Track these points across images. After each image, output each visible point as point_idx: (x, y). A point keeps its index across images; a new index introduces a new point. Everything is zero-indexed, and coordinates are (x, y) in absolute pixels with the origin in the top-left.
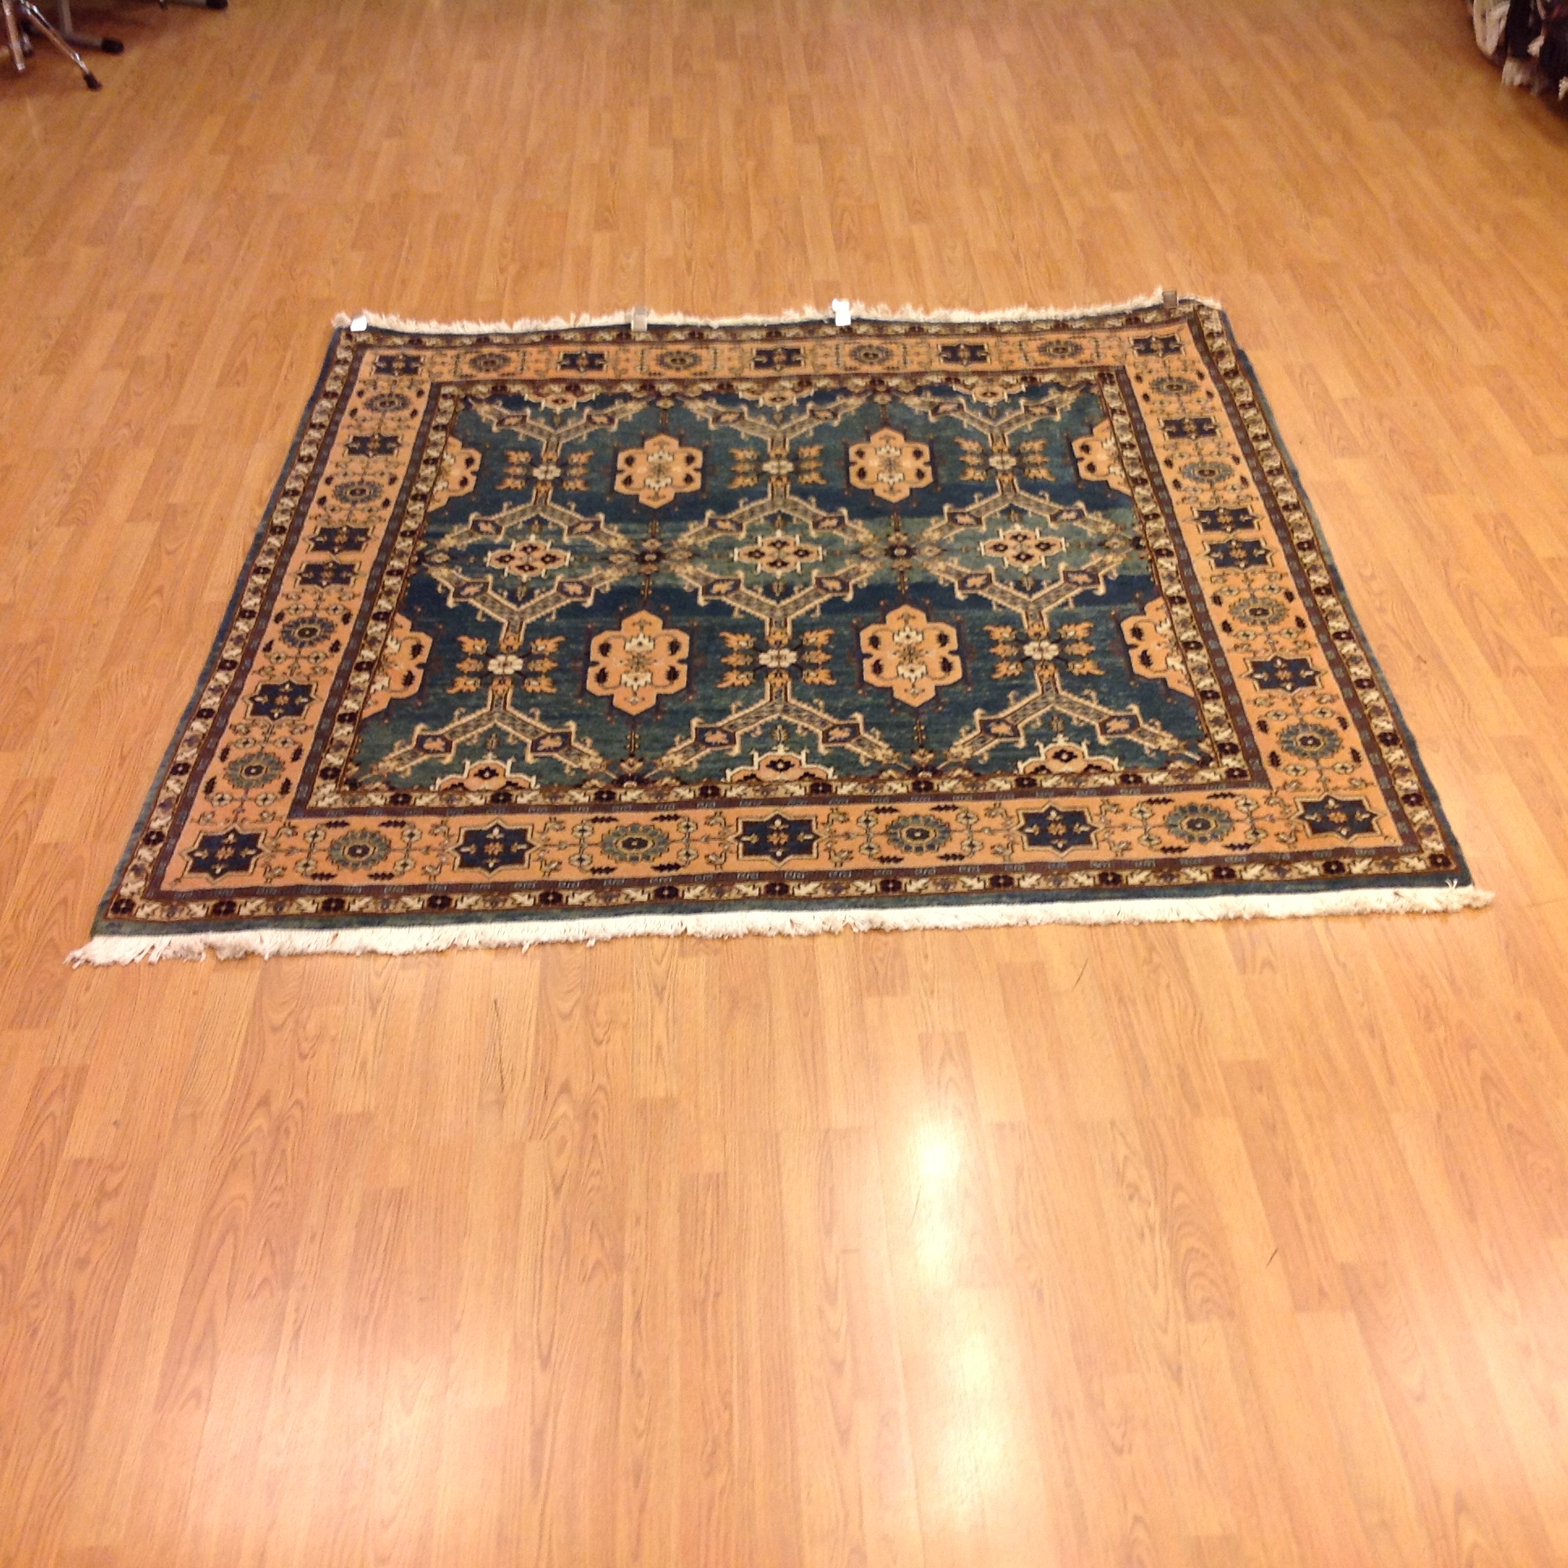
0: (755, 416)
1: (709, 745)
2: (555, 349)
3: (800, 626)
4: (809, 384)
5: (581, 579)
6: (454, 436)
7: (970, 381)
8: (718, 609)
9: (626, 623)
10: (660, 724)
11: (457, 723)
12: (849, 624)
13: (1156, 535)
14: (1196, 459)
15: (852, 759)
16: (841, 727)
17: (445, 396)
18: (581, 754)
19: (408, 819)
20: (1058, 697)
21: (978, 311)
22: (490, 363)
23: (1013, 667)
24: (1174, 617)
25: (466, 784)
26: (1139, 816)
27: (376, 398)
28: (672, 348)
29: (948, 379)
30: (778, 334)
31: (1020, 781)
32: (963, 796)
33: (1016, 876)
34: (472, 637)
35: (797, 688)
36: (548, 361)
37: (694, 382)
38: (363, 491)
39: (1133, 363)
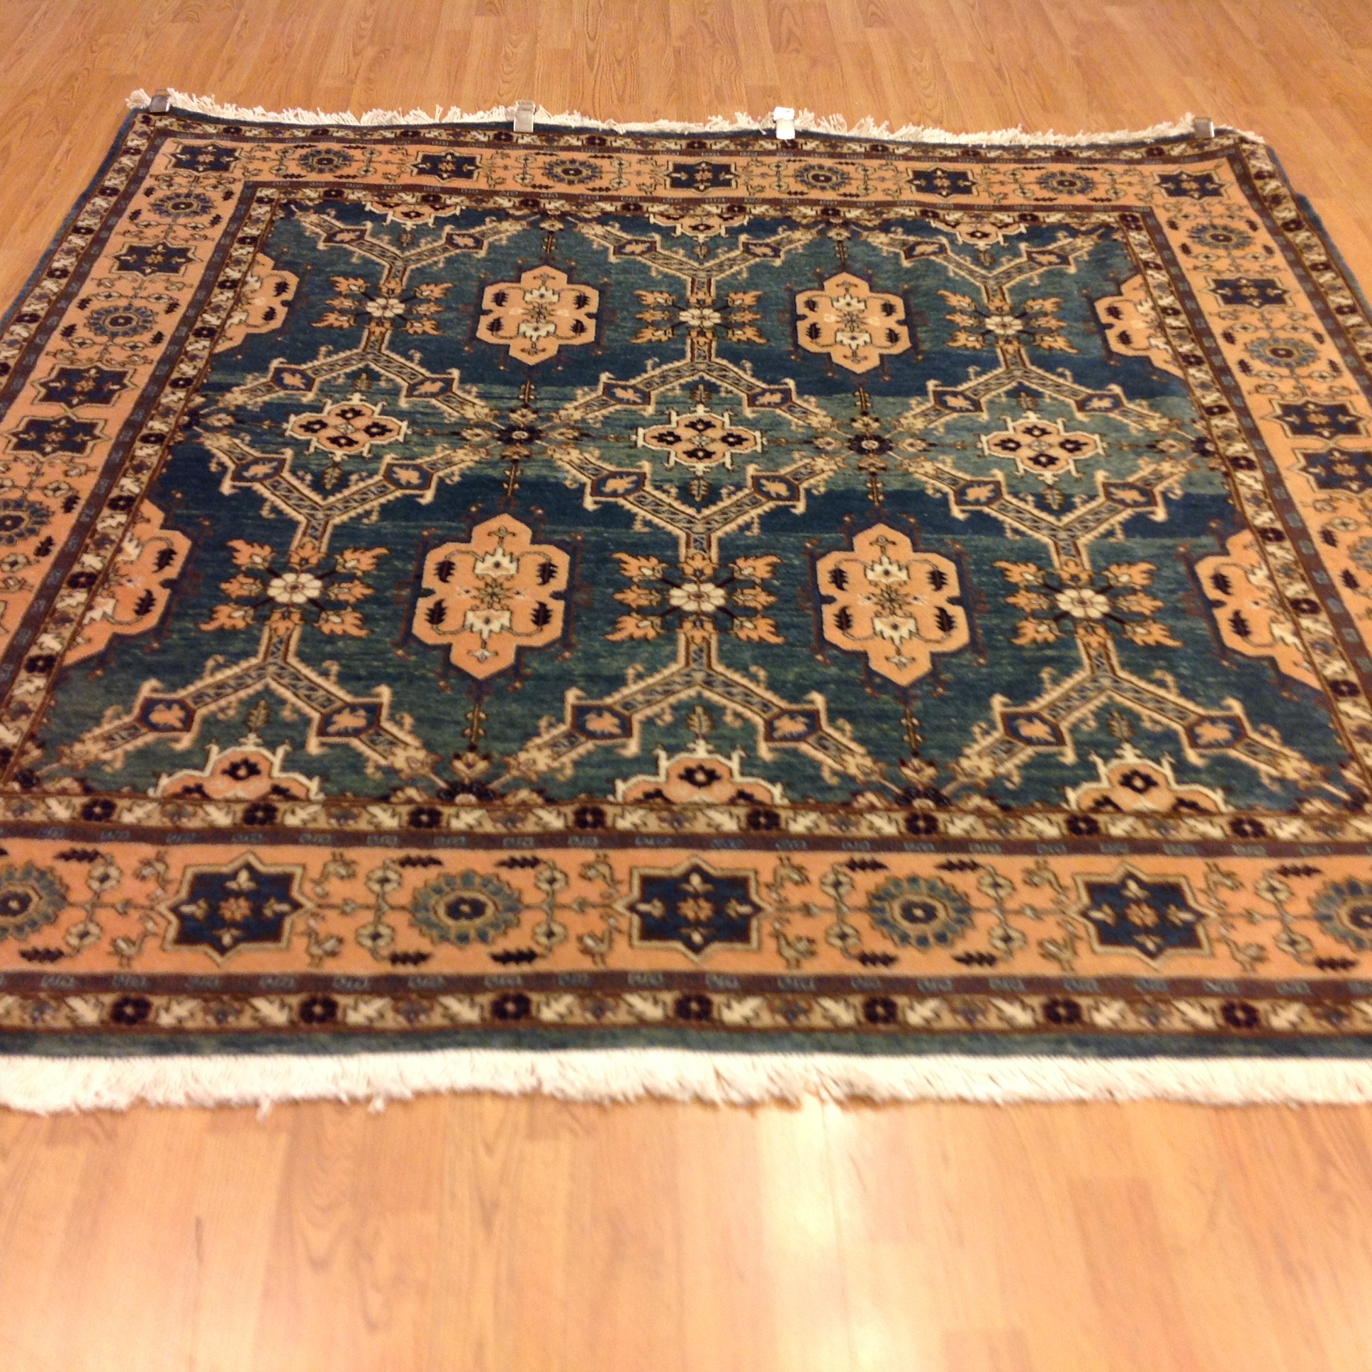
0: (669, 249)
1: (592, 735)
2: (411, 148)
3: (732, 549)
4: (742, 210)
5: (419, 461)
6: (266, 254)
7: (953, 216)
8: (613, 515)
9: (479, 531)
10: (519, 697)
11: (209, 680)
12: (800, 550)
13: (1228, 436)
14: (1264, 334)
15: (811, 771)
16: (792, 715)
17: (260, 201)
18: (394, 742)
19: (103, 848)
20: (1116, 680)
21: (957, 132)
22: (326, 162)
23: (1043, 628)
24: (1271, 559)
25: (209, 789)
26: (1269, 896)
27: (169, 198)
28: (565, 156)
29: (924, 213)
30: (702, 145)
31: (1072, 822)
32: (986, 846)
33: (1084, 1002)
34: (250, 542)
35: (726, 647)
36: (402, 163)
37: (592, 200)
38: (128, 320)
39: (1163, 205)
